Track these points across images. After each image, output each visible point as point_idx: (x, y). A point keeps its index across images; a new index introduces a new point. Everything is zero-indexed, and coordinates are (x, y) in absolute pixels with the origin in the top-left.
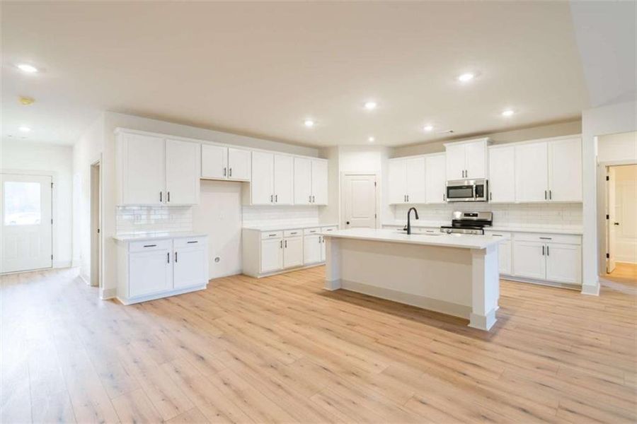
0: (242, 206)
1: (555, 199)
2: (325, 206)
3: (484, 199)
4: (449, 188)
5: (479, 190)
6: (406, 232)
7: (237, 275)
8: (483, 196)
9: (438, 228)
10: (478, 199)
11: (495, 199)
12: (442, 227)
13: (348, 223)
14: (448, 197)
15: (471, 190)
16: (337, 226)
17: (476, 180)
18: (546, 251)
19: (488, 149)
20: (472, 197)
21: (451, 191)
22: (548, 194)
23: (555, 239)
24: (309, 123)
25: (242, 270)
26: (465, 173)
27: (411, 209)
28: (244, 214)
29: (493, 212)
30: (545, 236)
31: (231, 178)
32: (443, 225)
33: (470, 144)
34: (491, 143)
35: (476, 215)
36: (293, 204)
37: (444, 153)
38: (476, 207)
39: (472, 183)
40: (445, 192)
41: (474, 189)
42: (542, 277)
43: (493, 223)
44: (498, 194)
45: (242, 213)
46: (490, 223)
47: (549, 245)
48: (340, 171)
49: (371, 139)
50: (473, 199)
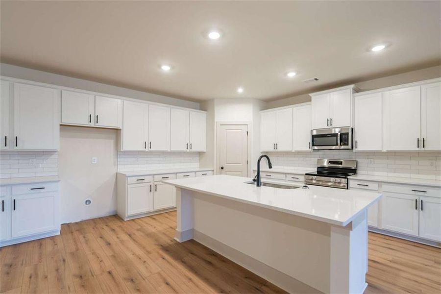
0: (117, 151)
1: (429, 147)
2: (204, 152)
3: (349, 147)
4: (314, 137)
5: (345, 138)
6: (256, 183)
7: (110, 216)
8: (348, 145)
9: (303, 175)
10: (342, 147)
11: (361, 147)
12: (306, 174)
13: (222, 168)
14: (313, 145)
15: (335, 138)
16: (213, 170)
17: (342, 128)
18: (419, 205)
19: (354, 97)
20: (337, 145)
21: (315, 139)
22: (421, 142)
23: (430, 192)
24: (166, 68)
25: (116, 211)
26: (330, 122)
27: (262, 157)
28: (119, 159)
29: (358, 160)
30: (419, 189)
31: (98, 125)
32: (308, 172)
33: (335, 93)
34: (356, 91)
35: (341, 163)
36: (169, 151)
37: (309, 102)
38: (341, 155)
39: (337, 131)
40: (310, 140)
41: (339, 137)
42: (415, 234)
43: (358, 172)
44: (364, 142)
45: (117, 158)
46: (354, 171)
47: (424, 199)
48: (215, 121)
49: (240, 90)
50: (338, 147)
